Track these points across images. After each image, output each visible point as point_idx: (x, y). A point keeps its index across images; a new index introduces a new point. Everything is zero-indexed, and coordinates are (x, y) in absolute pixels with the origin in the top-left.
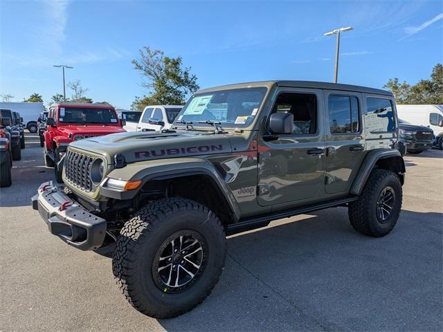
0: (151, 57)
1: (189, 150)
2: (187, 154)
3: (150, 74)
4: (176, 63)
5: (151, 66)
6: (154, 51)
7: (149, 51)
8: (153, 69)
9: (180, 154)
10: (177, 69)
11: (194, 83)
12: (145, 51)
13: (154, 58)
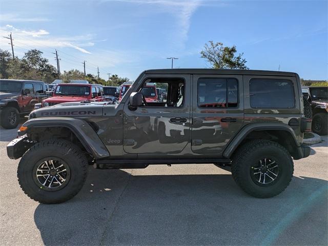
0: (214, 48)
1: (72, 113)
2: (71, 115)
3: (212, 60)
4: (231, 51)
5: (213, 54)
6: (216, 43)
7: (212, 44)
8: (213, 57)
9: (67, 115)
10: (232, 56)
11: (243, 65)
12: (209, 44)
13: (216, 49)
